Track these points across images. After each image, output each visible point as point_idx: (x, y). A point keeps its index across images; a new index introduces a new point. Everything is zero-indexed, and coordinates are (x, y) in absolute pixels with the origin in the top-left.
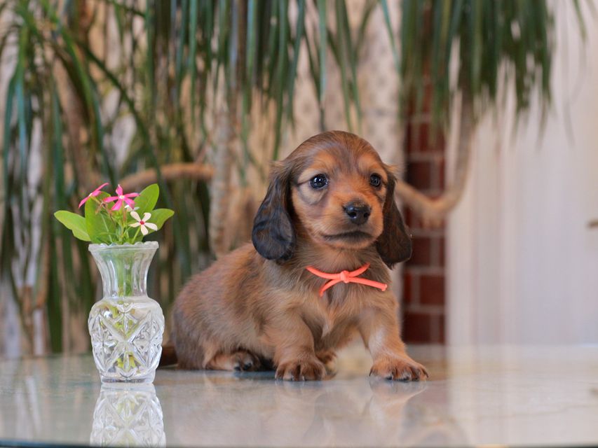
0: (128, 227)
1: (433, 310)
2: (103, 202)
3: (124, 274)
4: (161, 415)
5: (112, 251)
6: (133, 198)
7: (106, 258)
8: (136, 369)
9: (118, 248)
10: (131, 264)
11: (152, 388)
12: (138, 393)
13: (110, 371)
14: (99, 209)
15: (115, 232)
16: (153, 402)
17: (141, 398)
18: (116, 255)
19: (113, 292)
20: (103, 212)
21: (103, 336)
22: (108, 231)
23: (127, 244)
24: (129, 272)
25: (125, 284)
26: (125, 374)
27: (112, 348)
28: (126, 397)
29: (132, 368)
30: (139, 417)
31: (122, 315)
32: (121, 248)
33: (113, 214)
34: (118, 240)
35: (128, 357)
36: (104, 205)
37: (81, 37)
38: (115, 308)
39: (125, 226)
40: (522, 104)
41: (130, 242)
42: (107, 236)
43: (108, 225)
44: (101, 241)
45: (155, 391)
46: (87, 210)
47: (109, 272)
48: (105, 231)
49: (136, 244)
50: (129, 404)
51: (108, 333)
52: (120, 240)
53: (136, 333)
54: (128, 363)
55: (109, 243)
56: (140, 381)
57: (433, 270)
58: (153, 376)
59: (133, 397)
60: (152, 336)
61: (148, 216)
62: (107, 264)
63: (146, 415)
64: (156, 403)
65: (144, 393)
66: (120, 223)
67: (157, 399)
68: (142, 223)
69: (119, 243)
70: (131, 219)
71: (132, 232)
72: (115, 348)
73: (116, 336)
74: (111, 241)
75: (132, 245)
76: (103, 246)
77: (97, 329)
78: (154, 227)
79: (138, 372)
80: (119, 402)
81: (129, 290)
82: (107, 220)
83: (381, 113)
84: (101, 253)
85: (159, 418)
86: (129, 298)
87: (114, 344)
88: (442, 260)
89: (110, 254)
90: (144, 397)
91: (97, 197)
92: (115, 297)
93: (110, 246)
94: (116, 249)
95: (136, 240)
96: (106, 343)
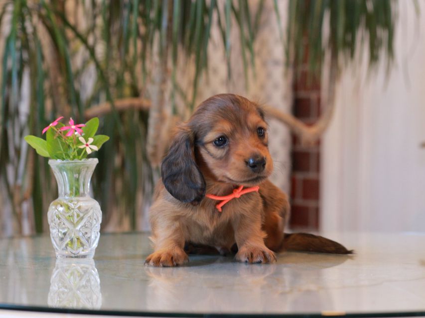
0: (77, 148)
1: (311, 204)
2: (59, 130)
3: (74, 181)
4: (99, 280)
5: (66, 165)
6: (80, 128)
7: (61, 169)
8: (81, 248)
9: (70, 163)
10: (79, 174)
11: (93, 262)
12: (82, 265)
13: (63, 249)
14: (57, 135)
15: (67, 151)
16: (93, 271)
17: (85, 269)
18: (69, 168)
19: (66, 194)
20: (59, 137)
21: (59, 225)
22: (62, 150)
23: (76, 160)
24: (77, 180)
25: (74, 188)
26: (74, 252)
27: (65, 234)
28: (74, 268)
29: (79, 248)
30: (84, 282)
31: (72, 211)
32: (72, 163)
33: (66, 139)
34: (69, 157)
35: (76, 239)
36: (60, 132)
37: (59, 8)
38: (67, 205)
39: (75, 147)
40: (374, 58)
41: (78, 158)
42: (62, 154)
43: (63, 146)
44: (57, 157)
45: (94, 264)
46: (48, 136)
47: (63, 180)
48: (60, 150)
49: (83, 160)
50: (76, 272)
51: (62, 223)
52: (71, 157)
53: (82, 223)
54: (76, 244)
55: (63, 159)
56: (84, 256)
57: (311, 175)
58: (93, 253)
59: (79, 268)
60: (93, 225)
61: (91, 140)
62: (61, 173)
63: (88, 281)
64: (95, 272)
65: (87, 266)
66: (71, 145)
67: (96, 270)
68: (87, 145)
69: (71, 159)
70: (79, 143)
71: (80, 151)
72: (67, 234)
73: (67, 224)
74: (65, 157)
75: (80, 161)
76: (59, 161)
77: (55, 220)
78: (96, 148)
79: (83, 251)
80: (69, 272)
81: (77, 193)
82: (62, 143)
83: (276, 63)
84: (57, 166)
85: (97, 282)
86: (77, 198)
87: (66, 230)
88: (318, 168)
89: (64, 167)
90: (87, 268)
91: (56, 126)
92: (67, 197)
93: (65, 161)
94: (69, 163)
95: (83, 157)
96: (60, 230)
